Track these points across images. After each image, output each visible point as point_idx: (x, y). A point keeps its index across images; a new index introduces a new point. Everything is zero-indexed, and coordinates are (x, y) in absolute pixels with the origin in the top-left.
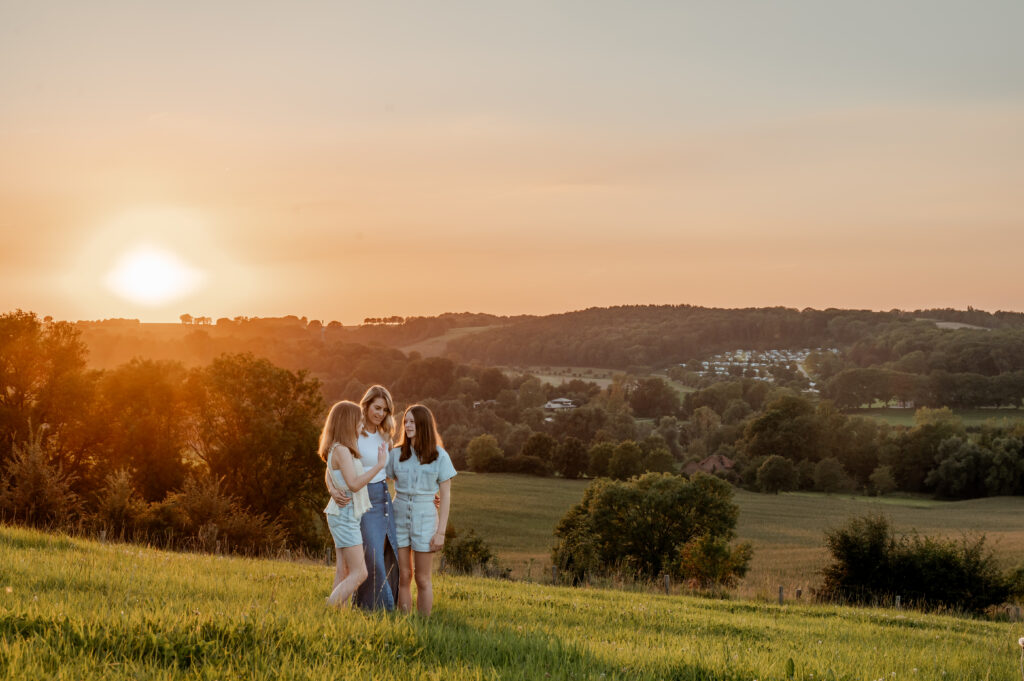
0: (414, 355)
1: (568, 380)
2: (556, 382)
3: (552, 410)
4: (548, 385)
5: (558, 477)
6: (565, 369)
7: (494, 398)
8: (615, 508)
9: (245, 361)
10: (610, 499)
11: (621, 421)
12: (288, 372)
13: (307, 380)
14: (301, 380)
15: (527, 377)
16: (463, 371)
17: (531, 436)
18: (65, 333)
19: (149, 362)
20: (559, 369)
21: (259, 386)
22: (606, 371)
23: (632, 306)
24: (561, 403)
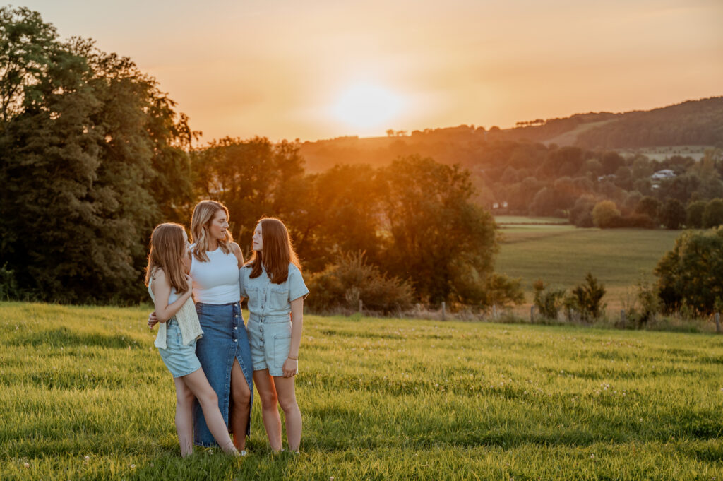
0: (553, 146)
1: (669, 156)
2: (660, 158)
3: (658, 179)
4: (654, 161)
5: (663, 229)
6: (667, 148)
7: (613, 173)
8: (700, 252)
9: (414, 160)
10: (695, 246)
11: (711, 184)
12: (446, 166)
13: (461, 171)
14: (456, 171)
15: (637, 156)
16: (590, 155)
17: (641, 200)
18: (288, 149)
19: (348, 166)
20: (662, 149)
21: (425, 177)
22: (699, 148)
23: (717, 98)
24: (665, 174)
